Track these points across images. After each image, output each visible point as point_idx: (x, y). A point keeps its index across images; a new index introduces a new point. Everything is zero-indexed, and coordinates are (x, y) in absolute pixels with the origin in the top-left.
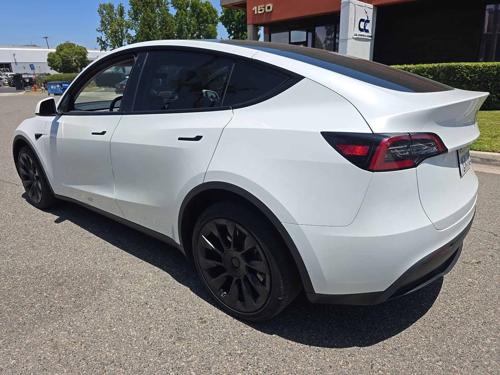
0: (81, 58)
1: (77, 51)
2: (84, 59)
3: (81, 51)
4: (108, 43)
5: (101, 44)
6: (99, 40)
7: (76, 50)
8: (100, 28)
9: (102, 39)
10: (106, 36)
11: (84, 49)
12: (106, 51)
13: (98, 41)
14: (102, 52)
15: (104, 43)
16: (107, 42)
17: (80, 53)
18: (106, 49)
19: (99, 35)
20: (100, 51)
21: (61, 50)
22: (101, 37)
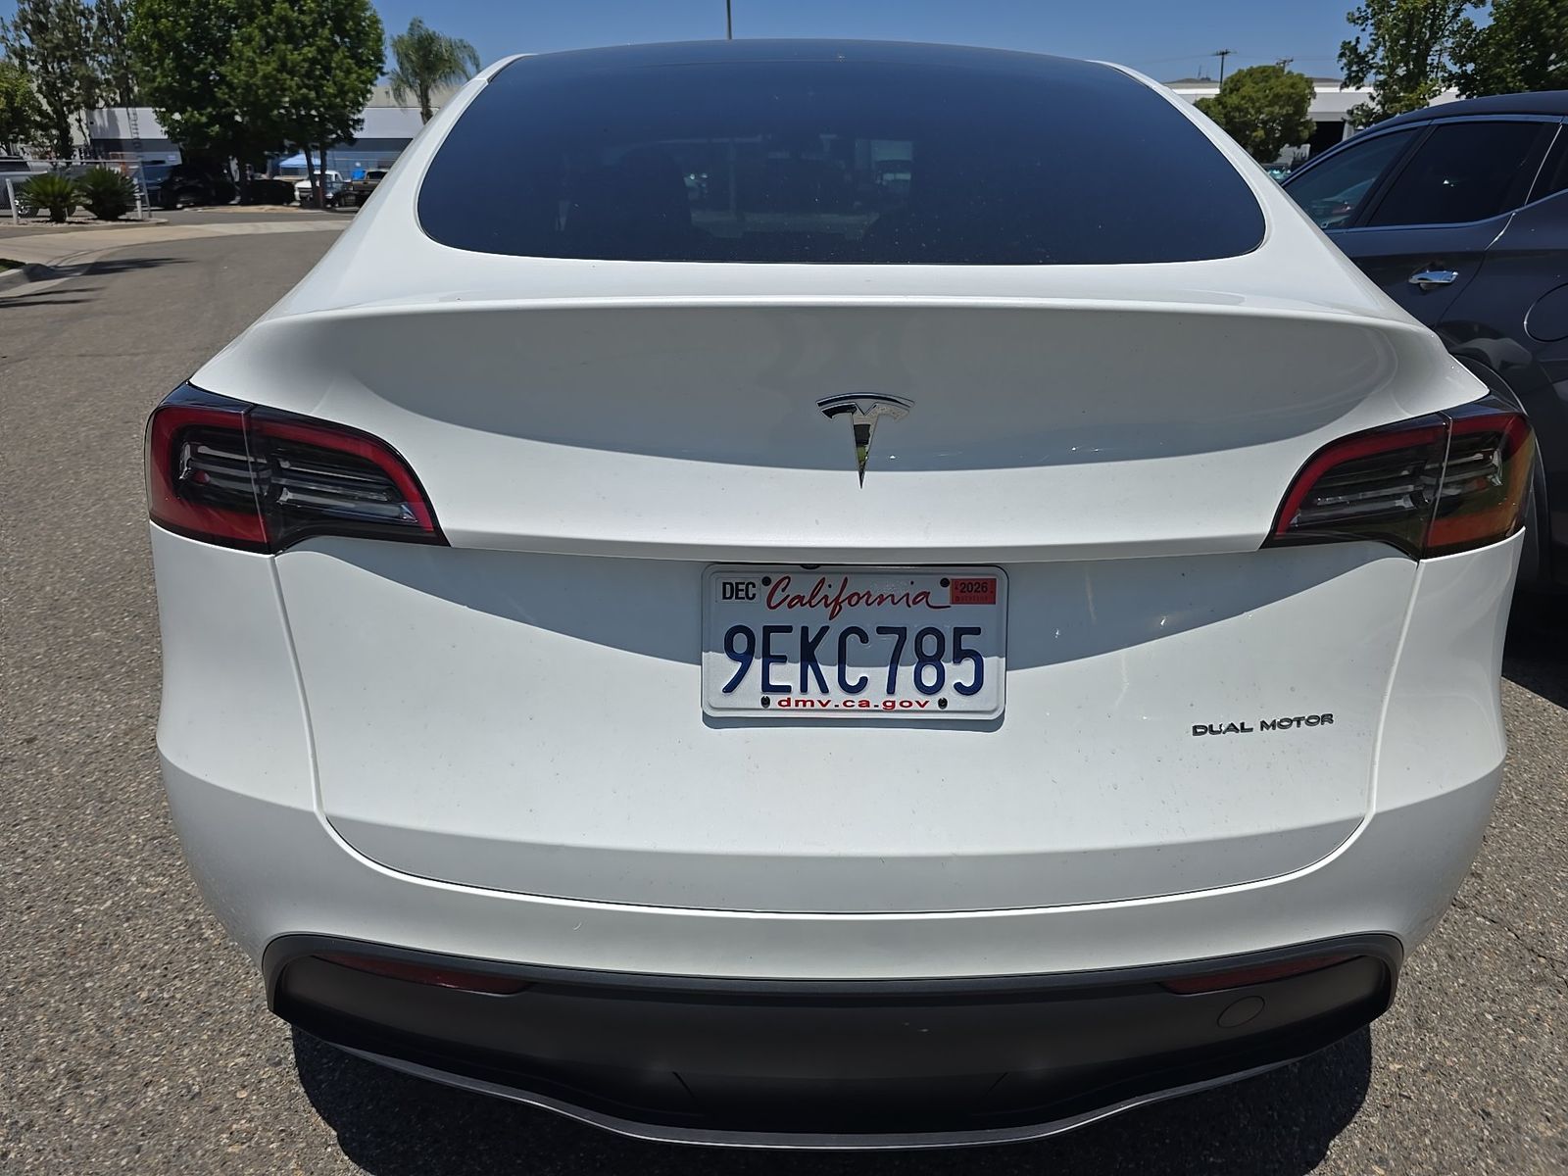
0: (1288, 114)
1: (1281, 93)
2: (1297, 118)
3: (1292, 91)
4: (1377, 60)
5: (1349, 65)
6: (1349, 51)
7: (1278, 90)
8: (1363, 8)
9: (1358, 46)
10: (1373, 37)
11: (1303, 85)
12: (1358, 88)
13: (1342, 55)
14: (1345, 90)
15: (1361, 59)
16: (1371, 56)
17: (1290, 97)
18: (1362, 80)
19: (1351, 33)
20: (1341, 88)
21: (1231, 91)
22: (1358, 38)
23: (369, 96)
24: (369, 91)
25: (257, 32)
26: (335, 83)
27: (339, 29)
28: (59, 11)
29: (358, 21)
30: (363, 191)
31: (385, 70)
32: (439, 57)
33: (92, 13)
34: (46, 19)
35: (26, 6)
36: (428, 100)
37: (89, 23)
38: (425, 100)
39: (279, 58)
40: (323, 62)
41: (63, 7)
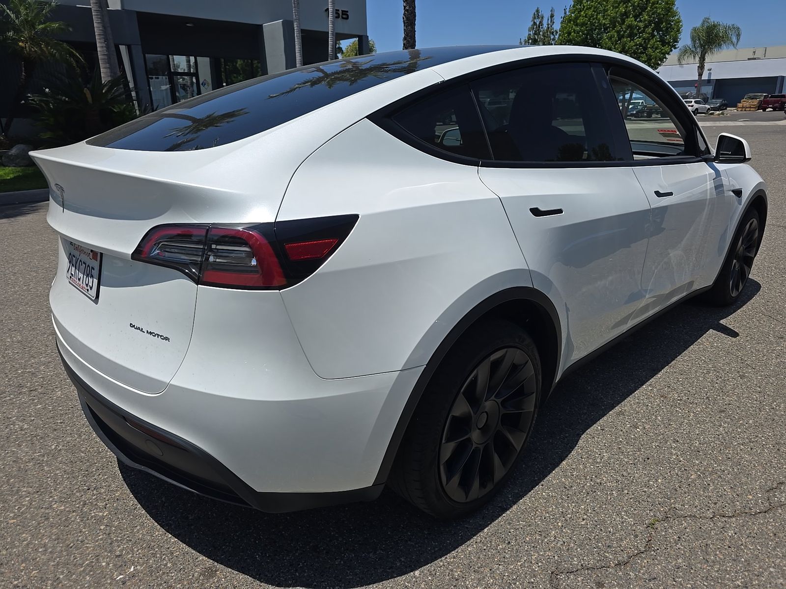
23: (664, 60)
24: (666, 58)
25: (615, 34)
26: (647, 56)
27: (657, 28)
28: (544, 33)
29: (668, 22)
30: (651, 110)
31: (677, 46)
32: (717, 36)
33: (557, 32)
34: (538, 37)
35: (531, 33)
36: (704, 60)
37: (555, 37)
38: (702, 60)
39: (622, 46)
40: (644, 45)
41: (546, 31)
